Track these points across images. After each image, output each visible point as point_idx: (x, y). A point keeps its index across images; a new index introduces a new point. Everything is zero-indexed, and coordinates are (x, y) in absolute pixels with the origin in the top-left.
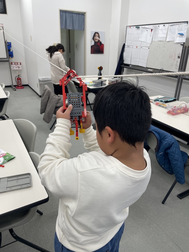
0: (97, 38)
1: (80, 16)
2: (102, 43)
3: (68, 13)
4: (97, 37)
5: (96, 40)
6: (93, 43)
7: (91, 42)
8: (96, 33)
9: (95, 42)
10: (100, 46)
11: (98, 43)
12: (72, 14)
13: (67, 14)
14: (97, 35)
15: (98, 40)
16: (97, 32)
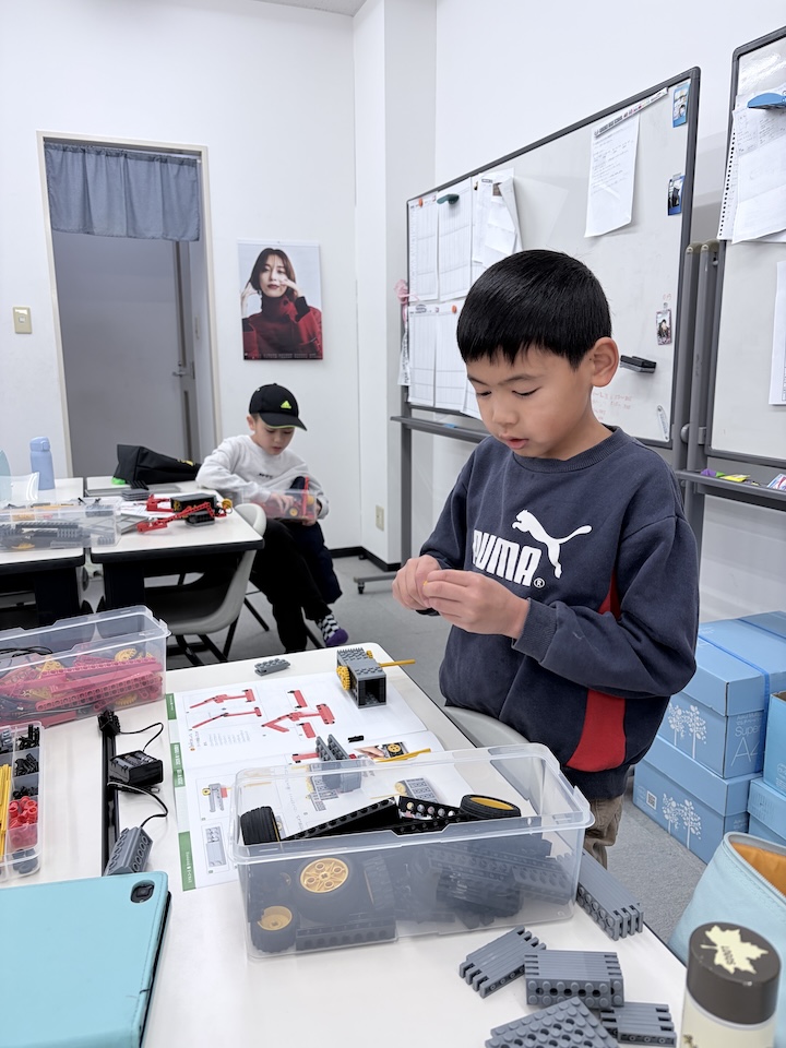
0: (280, 279)
1: (173, 169)
2: (309, 303)
3: (93, 156)
4: (275, 275)
5: (271, 286)
6: (254, 305)
7: (243, 298)
8: (267, 253)
9: (266, 300)
10: (298, 318)
11: (286, 303)
12: (122, 159)
13: (91, 159)
14: (274, 262)
15: (284, 289)
16: (274, 248)
